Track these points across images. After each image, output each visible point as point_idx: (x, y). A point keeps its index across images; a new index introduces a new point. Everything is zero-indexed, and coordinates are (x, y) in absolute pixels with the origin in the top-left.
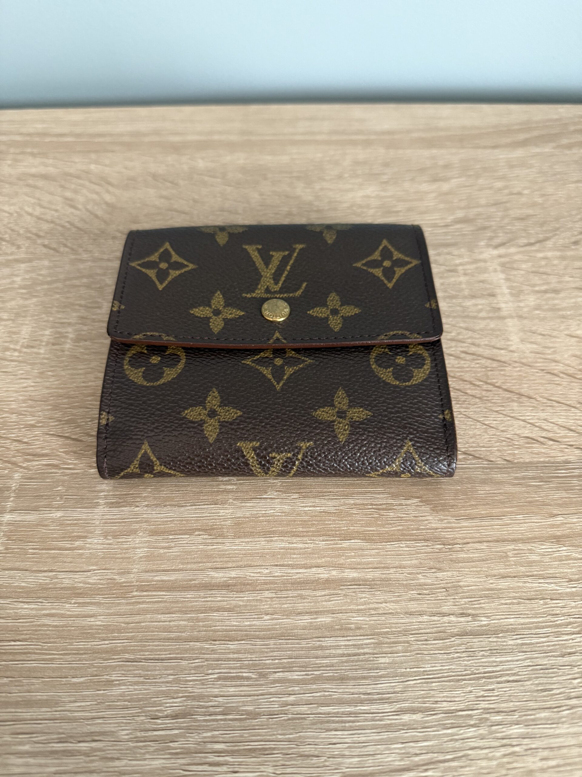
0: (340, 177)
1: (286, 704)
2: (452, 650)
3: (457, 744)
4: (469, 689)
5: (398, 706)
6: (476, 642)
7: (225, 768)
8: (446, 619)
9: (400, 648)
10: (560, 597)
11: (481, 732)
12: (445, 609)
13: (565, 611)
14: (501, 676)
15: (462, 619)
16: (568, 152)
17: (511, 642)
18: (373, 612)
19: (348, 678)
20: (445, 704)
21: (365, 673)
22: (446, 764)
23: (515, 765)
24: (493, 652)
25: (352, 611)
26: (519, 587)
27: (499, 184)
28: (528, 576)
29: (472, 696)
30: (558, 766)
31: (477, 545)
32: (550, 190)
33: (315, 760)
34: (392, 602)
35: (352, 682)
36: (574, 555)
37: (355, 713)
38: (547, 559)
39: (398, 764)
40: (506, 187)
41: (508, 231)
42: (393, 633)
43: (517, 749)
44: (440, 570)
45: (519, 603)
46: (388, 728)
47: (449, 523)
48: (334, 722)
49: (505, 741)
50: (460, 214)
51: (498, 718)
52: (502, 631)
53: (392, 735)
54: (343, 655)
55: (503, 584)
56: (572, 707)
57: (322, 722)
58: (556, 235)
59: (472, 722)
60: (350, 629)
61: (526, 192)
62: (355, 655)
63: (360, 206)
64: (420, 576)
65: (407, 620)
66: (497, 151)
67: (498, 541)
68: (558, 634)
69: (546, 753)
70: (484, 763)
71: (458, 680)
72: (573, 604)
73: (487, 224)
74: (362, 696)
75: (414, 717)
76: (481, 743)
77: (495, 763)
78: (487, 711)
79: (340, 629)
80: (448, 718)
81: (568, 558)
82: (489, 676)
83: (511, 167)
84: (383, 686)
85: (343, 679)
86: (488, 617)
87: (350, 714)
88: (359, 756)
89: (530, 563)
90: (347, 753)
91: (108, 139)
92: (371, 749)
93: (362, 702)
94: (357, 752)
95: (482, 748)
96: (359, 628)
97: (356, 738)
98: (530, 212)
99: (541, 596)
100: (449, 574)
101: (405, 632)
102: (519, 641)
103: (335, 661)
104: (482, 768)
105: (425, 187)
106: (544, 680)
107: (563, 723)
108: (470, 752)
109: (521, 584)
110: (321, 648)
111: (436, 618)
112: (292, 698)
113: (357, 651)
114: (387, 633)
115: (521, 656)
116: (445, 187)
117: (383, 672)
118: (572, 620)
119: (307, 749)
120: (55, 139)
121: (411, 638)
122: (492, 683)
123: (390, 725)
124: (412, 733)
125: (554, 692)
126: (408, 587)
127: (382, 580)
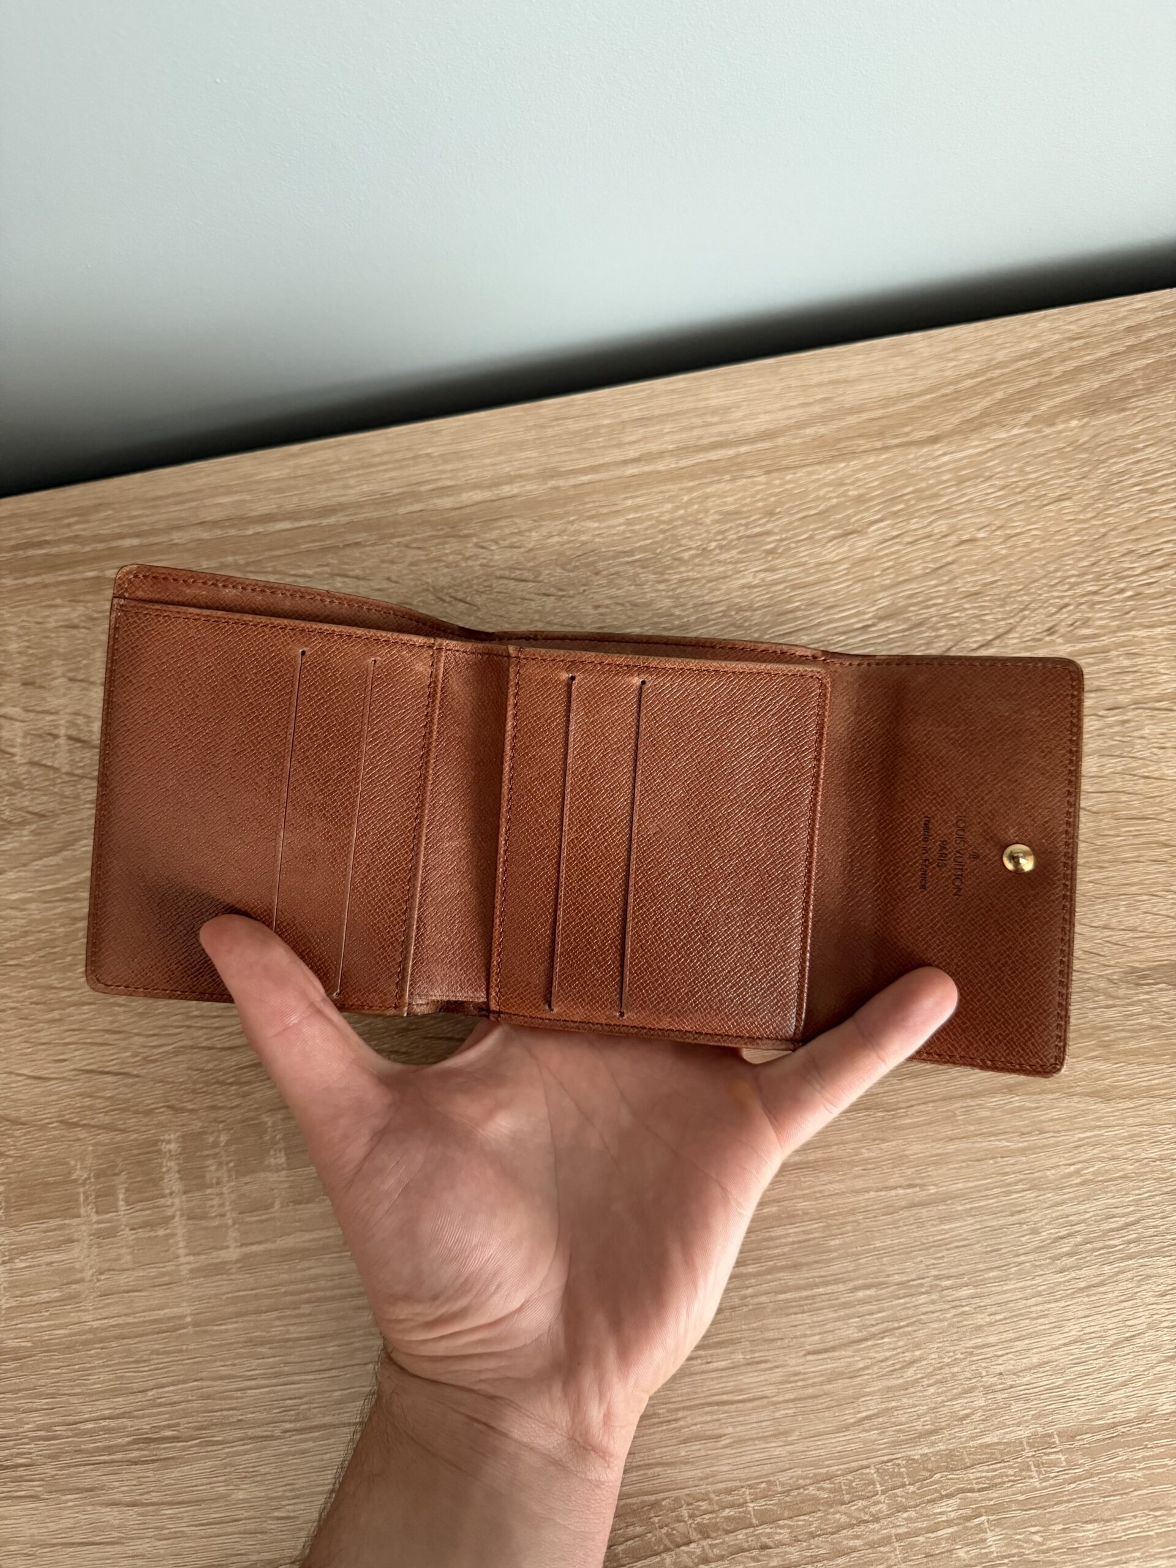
0: (704, 551)
1: (745, 1297)
2: (901, 1223)
3: (910, 1312)
4: (920, 1259)
5: (851, 1285)
6: (924, 1212)
7: (699, 1361)
8: (893, 1193)
9: (849, 1228)
10: (1010, 1153)
11: (934, 1297)
12: (892, 1182)
13: (1017, 1167)
14: (950, 1243)
15: (909, 1191)
16: (1048, 431)
17: (960, 1208)
18: (818, 1195)
19: (801, 1265)
20: (896, 1277)
21: (817, 1258)
22: (901, 1331)
23: (965, 1323)
24: (942, 1220)
25: (797, 1197)
26: (967, 1148)
27: (942, 526)
28: (977, 1135)
29: (922, 1266)
30: (1005, 1319)
31: (921, 1107)
32: (1019, 526)
33: (779, 1343)
34: (837, 1182)
35: (805, 1268)
36: (1028, 1104)
37: (813, 1297)
38: (998, 1113)
39: (857, 1335)
40: (953, 530)
41: (954, 622)
42: (840, 1214)
43: (966, 1309)
44: (884, 1140)
45: (968, 1167)
46: (845, 1305)
47: (891, 1085)
48: (792, 1307)
49: (954, 1304)
50: (884, 601)
51: (948, 1283)
52: (951, 1198)
53: (848, 1311)
54: (793, 1243)
55: (951, 1147)
56: (1020, 1264)
57: (781, 1309)
58: (1024, 618)
59: (923, 1290)
60: (798, 1215)
61: (981, 535)
62: (805, 1241)
63: (741, 610)
64: (864, 1150)
65: (854, 1199)
66: (938, 448)
67: (944, 1099)
68: (1009, 1193)
69: (993, 1310)
70: (936, 1325)
71: (908, 1253)
72: (1024, 1159)
73: (926, 613)
74: (817, 1280)
75: (868, 1292)
76: (932, 1308)
77: (946, 1323)
78: (937, 1278)
79: (788, 1218)
80: (900, 1289)
81: (1021, 1109)
82: (939, 1245)
83: (961, 481)
84: (835, 1268)
85: (796, 1267)
86: (935, 1185)
87: (807, 1298)
88: (819, 1334)
89: (980, 1121)
90: (808, 1332)
91: (340, 518)
92: (830, 1327)
93: (817, 1286)
94: (817, 1330)
95: (933, 1312)
96: (806, 1214)
97: (815, 1319)
98: (988, 577)
99: (993, 1155)
100: (894, 1143)
101: (852, 1212)
102: (969, 1206)
103: (786, 1249)
104: (934, 1329)
105: (831, 553)
106: (994, 1241)
107: (1010, 1279)
108: (922, 1317)
109: (969, 1145)
110: (771, 1239)
111: (883, 1193)
112: (750, 1291)
113: (807, 1237)
114: (835, 1215)
115: (970, 1220)
116: (862, 546)
117: (834, 1254)
118: (1022, 1177)
119: (770, 1335)
120: (259, 529)
121: (860, 1217)
122: (941, 1251)
123: (844, 1303)
124: (867, 1308)
125: (1003, 1251)
126: (852, 1164)
127: (824, 1160)
